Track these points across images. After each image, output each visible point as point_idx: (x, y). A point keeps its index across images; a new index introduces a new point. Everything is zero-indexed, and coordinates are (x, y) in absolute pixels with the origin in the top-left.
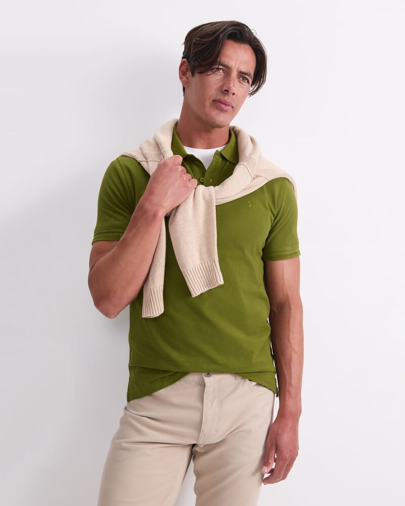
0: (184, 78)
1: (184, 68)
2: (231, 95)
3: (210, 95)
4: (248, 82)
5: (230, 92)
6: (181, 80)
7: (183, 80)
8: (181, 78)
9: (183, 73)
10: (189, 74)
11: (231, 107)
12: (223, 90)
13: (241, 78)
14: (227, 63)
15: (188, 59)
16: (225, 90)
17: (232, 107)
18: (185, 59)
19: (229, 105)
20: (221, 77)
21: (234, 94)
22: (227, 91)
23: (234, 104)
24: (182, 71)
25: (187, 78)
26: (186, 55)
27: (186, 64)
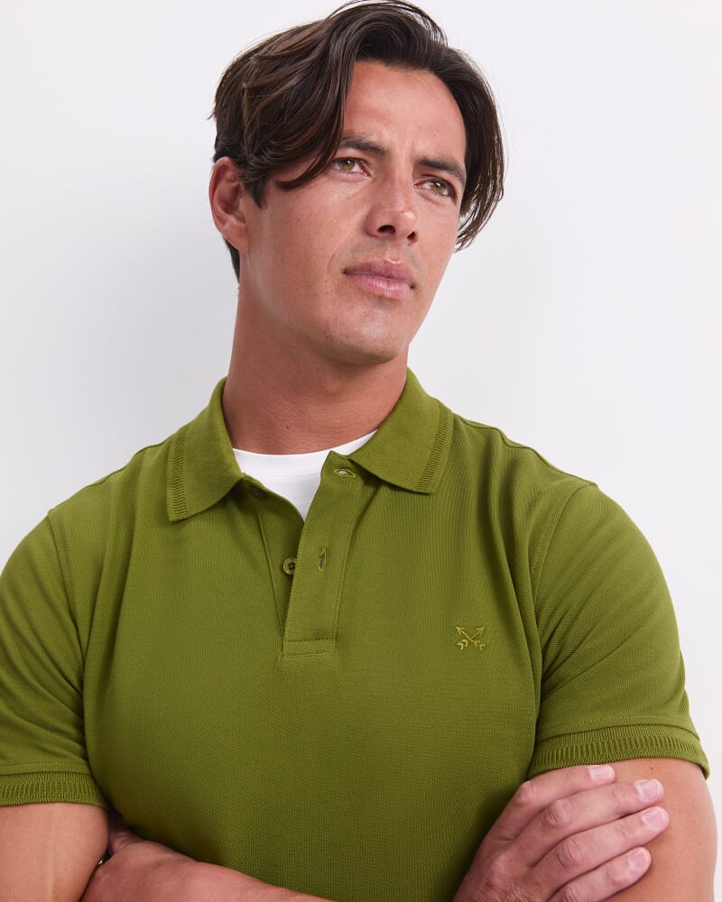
0: (232, 219)
1: (225, 187)
2: (406, 241)
3: (330, 254)
4: (453, 194)
5: (399, 233)
6: (220, 230)
7: (227, 226)
8: (219, 221)
9: (224, 205)
10: (245, 203)
11: (406, 287)
12: (375, 231)
13: (427, 186)
14: (374, 139)
15: (233, 157)
16: (383, 229)
17: (412, 287)
18: (225, 159)
19: (400, 280)
20: (361, 186)
21: (412, 236)
22: (388, 229)
23: (416, 275)
24: (222, 200)
25: (242, 219)
26: (225, 147)
27: (229, 174)
